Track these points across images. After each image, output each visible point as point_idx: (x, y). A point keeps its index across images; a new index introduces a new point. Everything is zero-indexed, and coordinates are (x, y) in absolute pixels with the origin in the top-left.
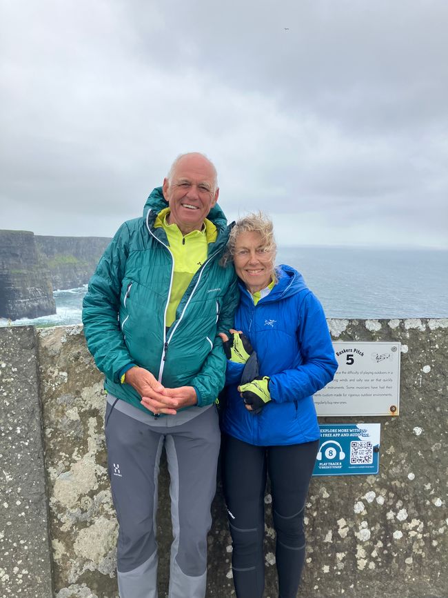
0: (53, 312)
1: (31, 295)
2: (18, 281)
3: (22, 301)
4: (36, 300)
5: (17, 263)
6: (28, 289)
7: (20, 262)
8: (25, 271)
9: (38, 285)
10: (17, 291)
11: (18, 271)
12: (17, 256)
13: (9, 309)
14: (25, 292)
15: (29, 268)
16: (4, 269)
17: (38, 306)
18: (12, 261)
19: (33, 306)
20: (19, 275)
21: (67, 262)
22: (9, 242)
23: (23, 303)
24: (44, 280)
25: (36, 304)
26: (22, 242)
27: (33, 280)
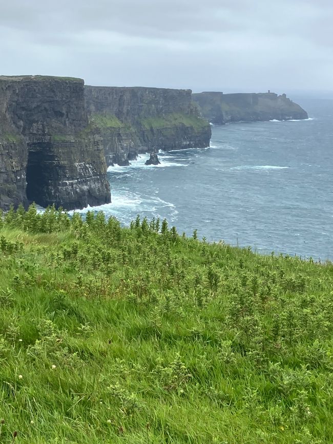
0: (107, 200)
1: (80, 174)
2: (63, 153)
3: (67, 182)
4: (85, 182)
5: (62, 126)
6: (77, 164)
7: (65, 124)
8: (72, 139)
9: (88, 160)
10: (62, 167)
11: (63, 138)
12: (62, 115)
13: (50, 194)
14: (73, 169)
15: (76, 134)
16: (44, 135)
17: (89, 191)
18: (55, 123)
19: (82, 191)
20: (65, 144)
21: (108, 126)
22: (53, 94)
23: (69, 185)
24: (97, 153)
25: (85, 188)
26: (68, 94)
27: (82, 152)
